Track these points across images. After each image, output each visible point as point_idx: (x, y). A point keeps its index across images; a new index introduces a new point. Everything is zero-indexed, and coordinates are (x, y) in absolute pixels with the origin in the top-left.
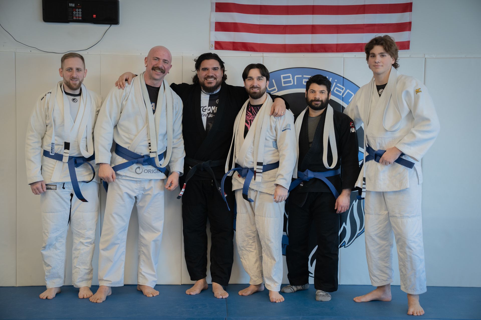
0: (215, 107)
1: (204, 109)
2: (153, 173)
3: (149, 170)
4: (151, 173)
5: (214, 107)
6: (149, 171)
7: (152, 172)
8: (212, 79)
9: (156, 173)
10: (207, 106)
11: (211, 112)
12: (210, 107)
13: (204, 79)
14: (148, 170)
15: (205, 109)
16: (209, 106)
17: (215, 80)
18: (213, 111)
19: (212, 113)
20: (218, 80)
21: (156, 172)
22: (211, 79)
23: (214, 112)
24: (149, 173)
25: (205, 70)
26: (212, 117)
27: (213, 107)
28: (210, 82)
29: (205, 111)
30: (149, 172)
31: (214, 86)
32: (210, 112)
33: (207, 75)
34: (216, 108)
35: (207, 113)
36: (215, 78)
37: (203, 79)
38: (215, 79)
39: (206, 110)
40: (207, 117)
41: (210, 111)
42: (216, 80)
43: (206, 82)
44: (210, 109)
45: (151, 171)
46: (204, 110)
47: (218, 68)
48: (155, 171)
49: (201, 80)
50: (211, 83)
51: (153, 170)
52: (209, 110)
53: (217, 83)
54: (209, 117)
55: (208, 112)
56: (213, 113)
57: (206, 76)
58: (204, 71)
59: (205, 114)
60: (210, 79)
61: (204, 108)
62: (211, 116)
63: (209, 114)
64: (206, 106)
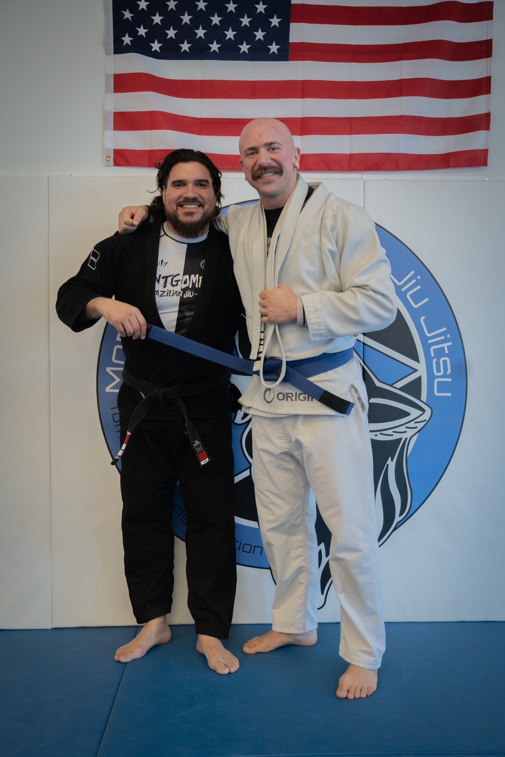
0: (197, 275)
1: (174, 281)
2: (296, 400)
3: (287, 394)
4: (292, 400)
5: (195, 276)
6: (288, 397)
7: (294, 398)
8: (195, 206)
9: (305, 400)
10: (182, 273)
11: (190, 287)
12: (187, 277)
13: (177, 206)
14: (285, 394)
15: (176, 281)
16: (184, 275)
17: (201, 208)
18: (194, 284)
19: (191, 290)
20: (206, 207)
21: (305, 398)
22: (192, 206)
23: (197, 286)
24: (287, 400)
25: (179, 185)
26: (191, 296)
27: (193, 276)
28: (189, 212)
29: (177, 285)
30: (289, 399)
31: (197, 220)
32: (187, 287)
33: (184, 196)
34: (201, 278)
35: (182, 289)
36: (201, 203)
37: (174, 206)
38: (201, 205)
39: (179, 283)
40: (182, 298)
41: (187, 285)
42: (203, 208)
43: (180, 212)
44: (188, 281)
45: (292, 396)
46: (174, 283)
47: (207, 181)
48: (302, 397)
49: (170, 207)
50: (190, 214)
51: (296, 394)
52: (185, 282)
53: (204, 214)
54: (185, 297)
55: (184, 286)
56: (193, 289)
57: (182, 199)
58: (176, 187)
59: (176, 292)
60: (189, 206)
61: (175, 279)
62: (189, 295)
63: (184, 290)
64: (179, 275)
